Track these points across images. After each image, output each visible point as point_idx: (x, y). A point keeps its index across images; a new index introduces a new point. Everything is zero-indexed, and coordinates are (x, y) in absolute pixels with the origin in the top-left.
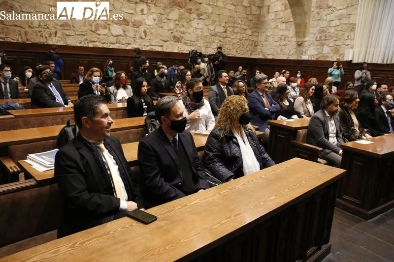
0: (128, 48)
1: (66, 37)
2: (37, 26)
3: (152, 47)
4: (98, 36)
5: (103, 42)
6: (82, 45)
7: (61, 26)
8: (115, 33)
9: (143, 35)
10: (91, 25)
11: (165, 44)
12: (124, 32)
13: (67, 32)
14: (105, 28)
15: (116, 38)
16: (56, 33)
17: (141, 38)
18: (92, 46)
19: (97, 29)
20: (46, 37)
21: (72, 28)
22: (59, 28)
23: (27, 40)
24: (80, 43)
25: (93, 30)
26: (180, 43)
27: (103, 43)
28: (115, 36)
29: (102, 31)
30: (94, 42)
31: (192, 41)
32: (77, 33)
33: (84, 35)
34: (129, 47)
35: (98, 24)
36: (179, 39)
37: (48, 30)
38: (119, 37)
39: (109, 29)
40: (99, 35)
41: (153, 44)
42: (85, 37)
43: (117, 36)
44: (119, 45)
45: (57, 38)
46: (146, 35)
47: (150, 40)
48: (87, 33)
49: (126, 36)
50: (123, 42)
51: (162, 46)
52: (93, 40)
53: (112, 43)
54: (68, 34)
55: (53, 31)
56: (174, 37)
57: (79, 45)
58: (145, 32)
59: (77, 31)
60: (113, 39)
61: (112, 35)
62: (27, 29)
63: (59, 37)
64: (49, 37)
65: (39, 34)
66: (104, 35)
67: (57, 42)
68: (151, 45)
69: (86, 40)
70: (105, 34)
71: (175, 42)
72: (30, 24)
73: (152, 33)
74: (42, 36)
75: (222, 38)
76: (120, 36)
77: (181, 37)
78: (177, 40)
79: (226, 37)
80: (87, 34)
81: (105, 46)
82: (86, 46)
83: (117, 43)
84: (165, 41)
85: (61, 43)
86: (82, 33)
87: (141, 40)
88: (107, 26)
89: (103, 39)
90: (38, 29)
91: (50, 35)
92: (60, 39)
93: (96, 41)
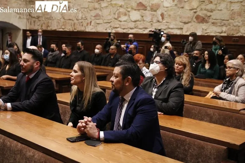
0: (144, 32)
1: (97, 25)
2: (80, 18)
3: (170, 30)
4: (119, 23)
5: (123, 27)
6: (108, 31)
7: (94, 17)
8: (134, 19)
9: (160, 18)
10: (115, 14)
11: (186, 27)
12: (142, 17)
13: (98, 21)
14: (126, 15)
16: (91, 22)
17: (158, 21)
18: (115, 32)
19: (119, 17)
20: (85, 26)
21: (102, 17)
22: (93, 18)
23: (75, 29)
24: (106, 29)
25: (116, 18)
26: (205, 24)
28: (133, 22)
29: (123, 18)
30: (116, 28)
31: (223, 20)
32: (105, 21)
33: (109, 23)
34: (146, 32)
35: (120, 12)
36: (204, 18)
37: (86, 20)
38: (137, 22)
39: (129, 16)
40: (121, 21)
41: (171, 26)
43: (135, 21)
44: (137, 29)
45: (91, 27)
46: (163, 18)
47: (168, 23)
48: (111, 20)
49: (144, 21)
50: (141, 27)
51: (182, 29)
52: (115, 26)
53: (131, 29)
54: (98, 23)
55: (89, 22)
56: (198, 17)
57: (105, 31)
58: (162, 15)
59: (105, 20)
60: (132, 25)
62: (76, 21)
63: (92, 26)
64: (87, 26)
65: (81, 24)
66: (124, 21)
67: (91, 29)
68: (169, 28)
69: (111, 26)
71: (199, 23)
72: (77, 18)
73: (170, 15)
74: (82, 26)
76: (138, 21)
77: (206, 15)
78: (202, 20)
80: (111, 22)
81: (125, 31)
83: (135, 28)
84: (185, 23)
85: (93, 30)
86: (108, 21)
87: (158, 24)
88: (127, 13)
89: (123, 25)
90: (80, 21)
91: (88, 24)
92: (93, 27)
93: (118, 27)
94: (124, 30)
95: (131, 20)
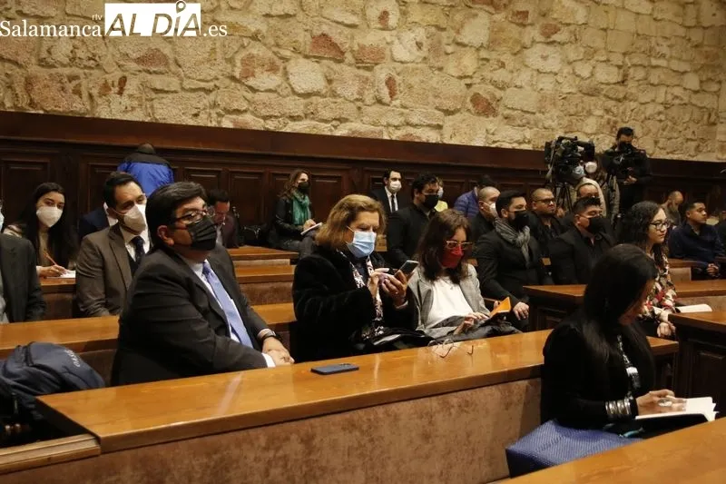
0: (338, 133)
1: (154, 96)
2: (66, 60)
3: (411, 130)
4: (249, 95)
5: (264, 112)
6: (202, 121)
7: (139, 60)
8: (302, 87)
9: (385, 92)
10: (231, 61)
11: (449, 122)
12: (330, 81)
13: (158, 82)
14: (273, 69)
15: (302, 100)
16: (123, 81)
17: (380, 101)
18: (231, 126)
19: (248, 73)
20: (91, 96)
21: (173, 68)
22: (133, 66)
23: (32, 103)
24: (196, 115)
25: (237, 75)
26: (491, 118)
27: (265, 118)
28: (300, 95)
29: (264, 80)
30: (238, 112)
31: (528, 112)
32: (187, 84)
33: (208, 91)
34: (342, 131)
35: (251, 57)
36: (489, 104)
37: (96, 72)
38: (314, 99)
39: (286, 74)
40: (253, 90)
41: (415, 120)
42: (212, 97)
43: (307, 95)
44: (314, 123)
45: (125, 100)
46: (392, 94)
47: (405, 108)
48: (217, 83)
49: (334, 94)
50: (326, 114)
51: (439, 127)
52: (235, 106)
53: (293, 118)
54: (159, 87)
55: (116, 75)
56: (476, 99)
57: (191, 122)
58: (390, 83)
59: (188, 78)
60: (295, 105)
61: (294, 92)
62: (34, 69)
63: (130, 96)
64: (101, 95)
65: (70, 86)
66: (270, 91)
67: (126, 111)
68: (408, 124)
69: (215, 105)
70: (272, 87)
71: (478, 114)
72: (44, 54)
73: (410, 87)
74: (77, 92)
75: (613, 103)
76: (317, 94)
77: (494, 97)
78: (485, 107)
79: (625, 98)
80: (216, 87)
81: (271, 125)
82: (214, 124)
83: (306, 116)
84: (448, 112)
85: (137, 116)
86: (202, 85)
87: (377, 108)
88: (279, 62)
89: (265, 105)
90: (67, 71)
91: (106, 88)
92: (135, 103)
93: (245, 111)
94: (269, 122)
95: (292, 89)
